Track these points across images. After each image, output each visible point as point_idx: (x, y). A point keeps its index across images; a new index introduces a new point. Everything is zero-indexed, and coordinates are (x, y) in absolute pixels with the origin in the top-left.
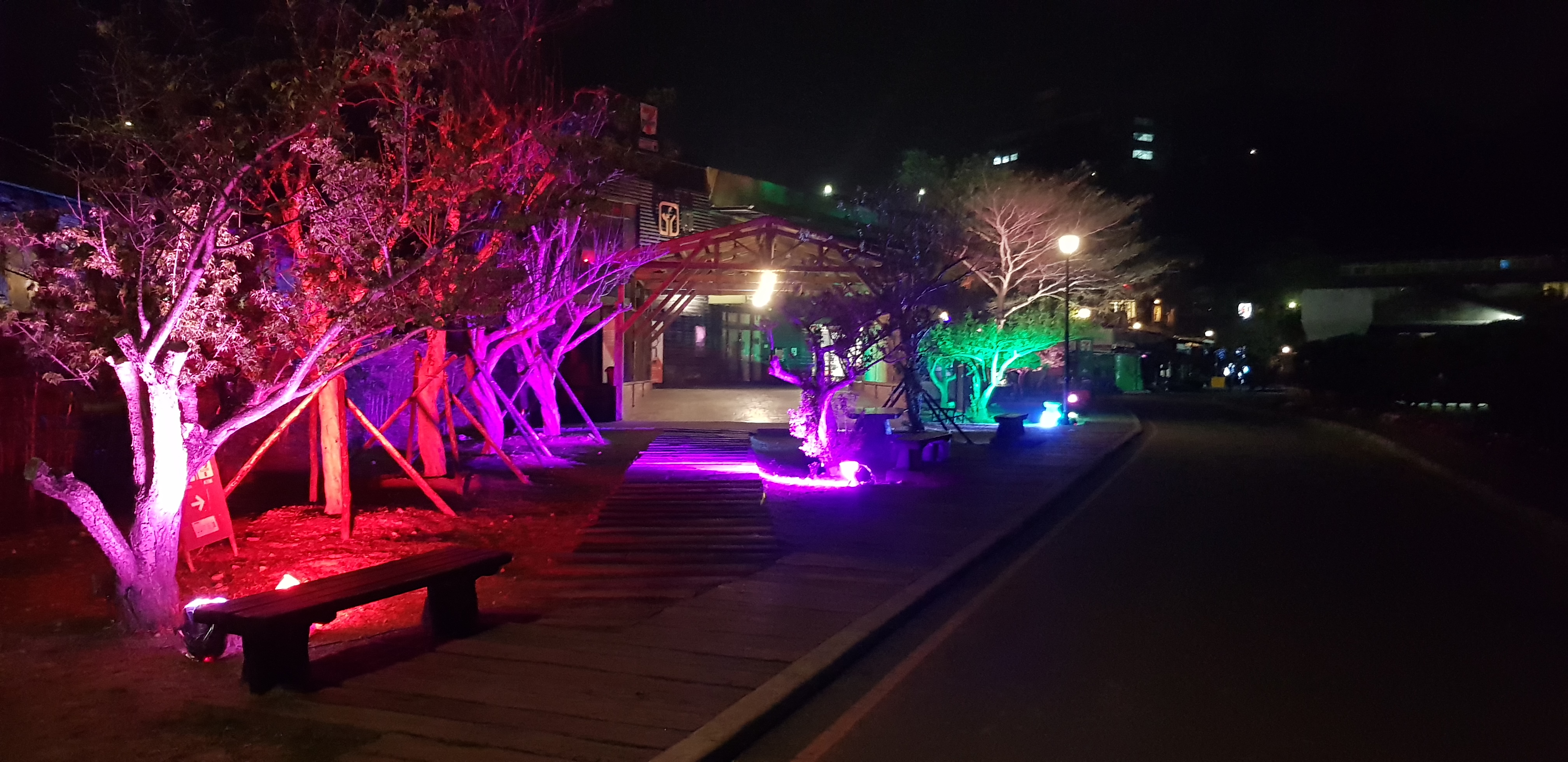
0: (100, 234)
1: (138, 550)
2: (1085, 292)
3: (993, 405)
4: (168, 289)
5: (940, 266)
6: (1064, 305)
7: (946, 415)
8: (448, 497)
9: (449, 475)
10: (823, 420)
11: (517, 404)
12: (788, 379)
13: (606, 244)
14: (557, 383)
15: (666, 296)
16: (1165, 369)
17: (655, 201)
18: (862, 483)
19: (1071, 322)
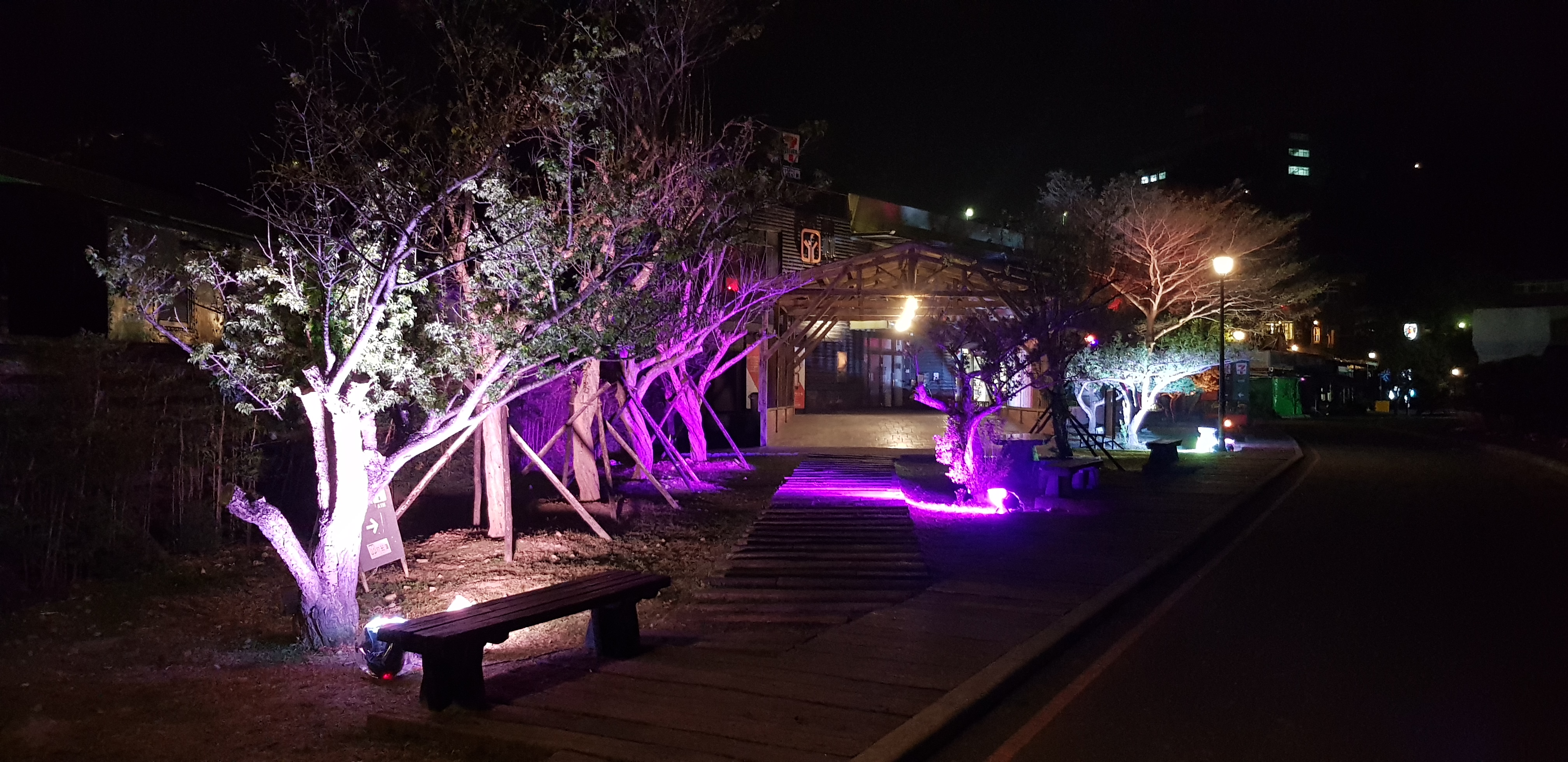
0: (289, 271)
1: (322, 572)
2: (1240, 314)
3: (1143, 430)
4: (350, 323)
5: (1087, 289)
6: (1218, 327)
7: (1094, 440)
8: (602, 520)
9: (603, 500)
10: (969, 446)
11: (665, 429)
12: (933, 404)
13: (752, 273)
14: (703, 409)
15: (809, 322)
16: (1325, 393)
17: (798, 228)
18: (1010, 510)
19: (1225, 345)
